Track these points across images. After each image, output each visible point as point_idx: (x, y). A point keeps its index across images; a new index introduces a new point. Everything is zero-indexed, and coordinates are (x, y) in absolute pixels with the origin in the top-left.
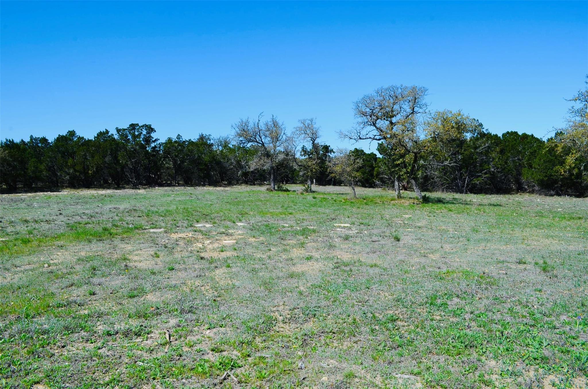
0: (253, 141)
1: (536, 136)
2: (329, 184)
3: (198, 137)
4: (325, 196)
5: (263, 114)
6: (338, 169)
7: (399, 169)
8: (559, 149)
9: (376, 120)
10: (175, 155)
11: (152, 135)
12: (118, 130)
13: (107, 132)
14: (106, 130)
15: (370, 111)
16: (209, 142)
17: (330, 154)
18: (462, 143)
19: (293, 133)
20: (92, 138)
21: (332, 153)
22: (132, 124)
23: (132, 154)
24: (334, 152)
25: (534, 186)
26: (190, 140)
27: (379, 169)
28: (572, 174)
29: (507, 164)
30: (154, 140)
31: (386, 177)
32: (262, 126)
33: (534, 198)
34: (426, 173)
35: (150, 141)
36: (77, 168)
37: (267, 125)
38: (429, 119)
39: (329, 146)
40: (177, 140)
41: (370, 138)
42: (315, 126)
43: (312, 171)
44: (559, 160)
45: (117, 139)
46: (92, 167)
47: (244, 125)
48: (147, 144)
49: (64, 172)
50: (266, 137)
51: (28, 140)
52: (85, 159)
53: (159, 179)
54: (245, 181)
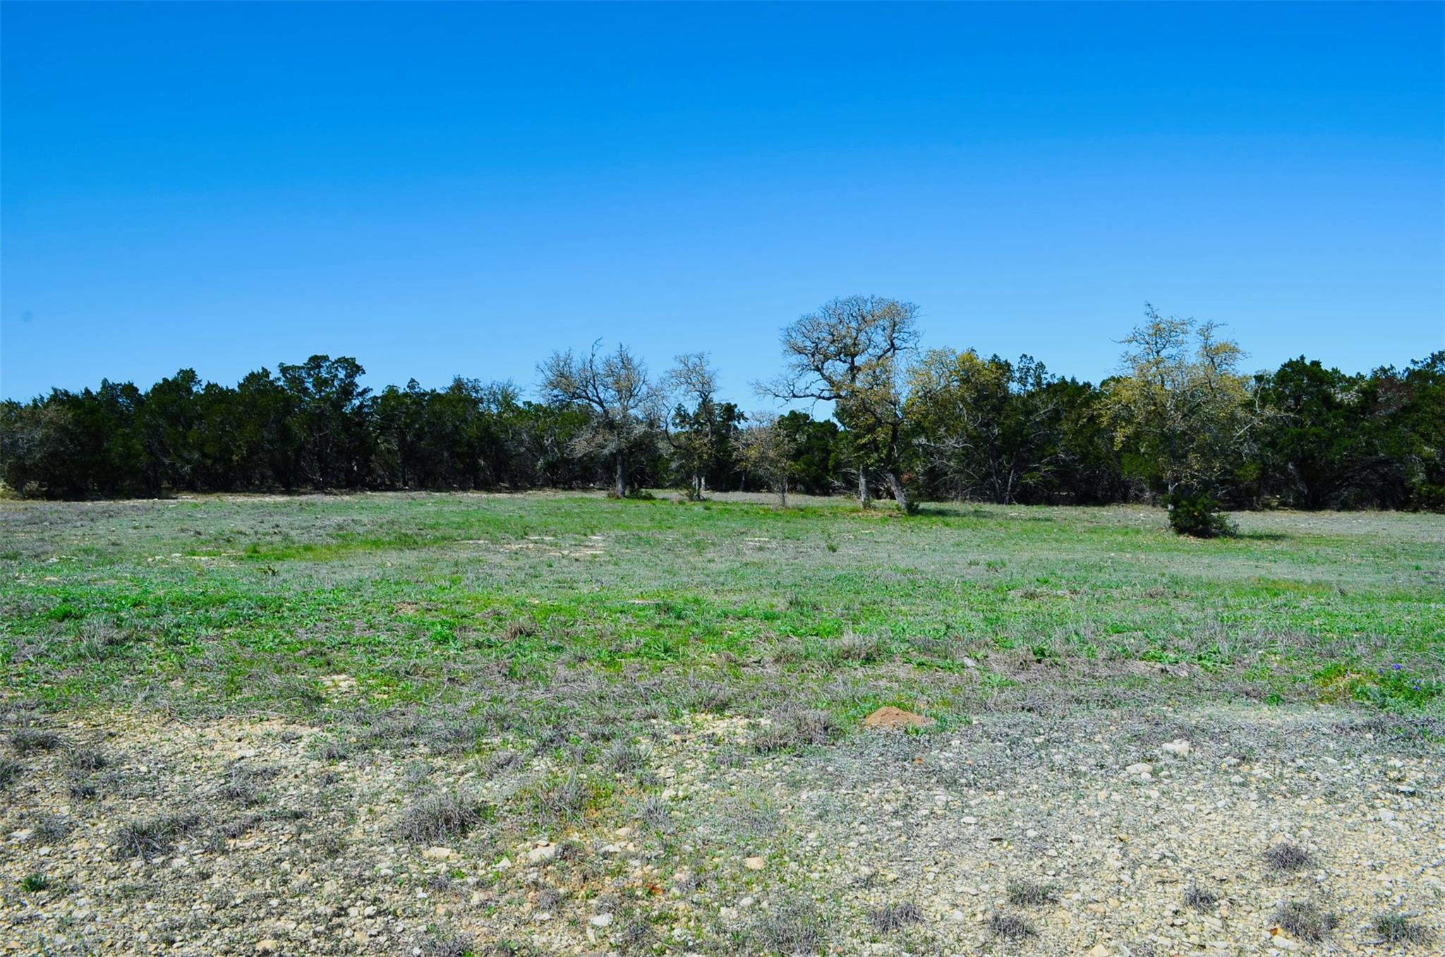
0: (580, 397)
2: (736, 489)
3: (450, 383)
4: (728, 507)
5: (600, 343)
6: (753, 453)
7: (866, 453)
9: (823, 363)
10: (405, 423)
11: (358, 380)
12: (284, 370)
13: (266, 373)
14: (263, 368)
15: (813, 345)
16: (474, 395)
17: (736, 423)
18: (1002, 401)
19: (662, 381)
20: (234, 386)
21: (742, 421)
22: (316, 356)
23: (316, 420)
24: (746, 419)
26: (433, 391)
27: (840, 455)
30: (360, 390)
32: (600, 367)
34: (932, 463)
35: (351, 393)
36: (209, 449)
37: (608, 363)
38: (914, 364)
39: (736, 406)
40: (408, 390)
41: (812, 395)
42: (707, 368)
43: (700, 457)
45: (283, 389)
46: (239, 447)
47: (562, 364)
48: (345, 400)
49: (180, 456)
50: (606, 387)
51: (99, 390)
52: (223, 430)
53: (368, 474)
54: (552, 480)
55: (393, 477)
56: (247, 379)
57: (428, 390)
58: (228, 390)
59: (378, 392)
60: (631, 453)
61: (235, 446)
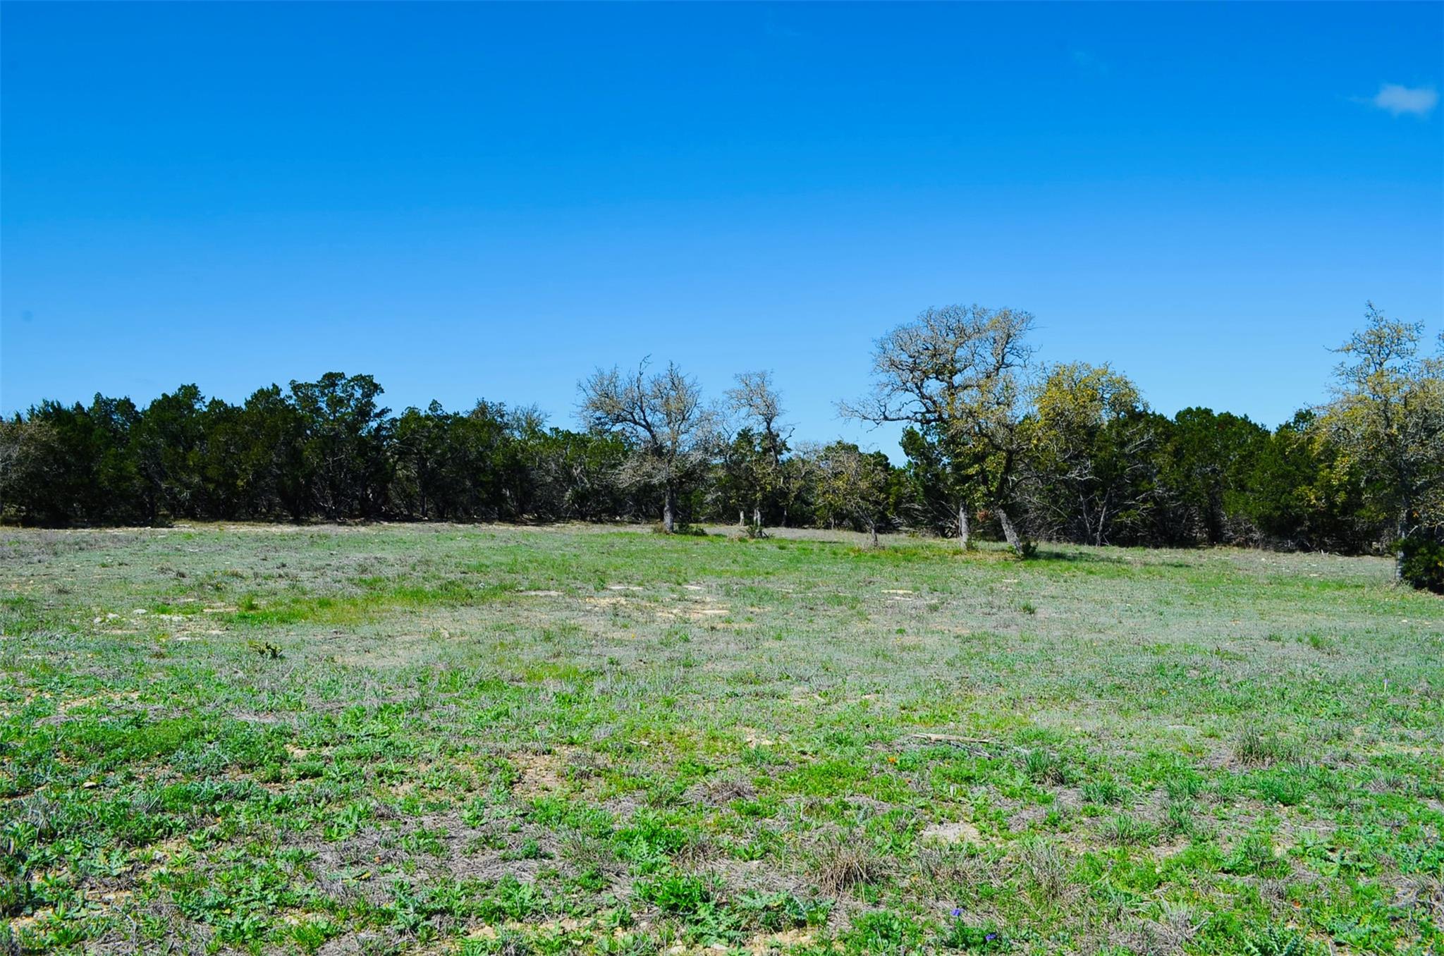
0: (625, 420)
1: (1254, 419)
2: (776, 524)
3: (473, 406)
5: (649, 360)
7: (971, 487)
8: (1317, 448)
9: (922, 380)
10: (426, 449)
11: (376, 399)
12: (296, 388)
13: (277, 390)
14: (274, 385)
15: (911, 360)
16: (499, 419)
18: (1092, 432)
20: (241, 403)
22: (331, 373)
23: (330, 443)
25: (1250, 530)
26: (456, 414)
27: (903, 490)
28: (1332, 505)
29: (1189, 481)
30: (377, 410)
31: (917, 507)
32: (647, 387)
33: (1252, 555)
35: (368, 415)
36: (211, 472)
37: (656, 383)
40: (429, 412)
41: (906, 418)
42: (770, 389)
43: (763, 489)
44: (1304, 472)
45: (294, 408)
46: (245, 470)
47: (606, 383)
48: (362, 422)
49: (179, 480)
50: (654, 410)
51: (91, 405)
52: (227, 451)
53: (384, 504)
54: (580, 513)
55: (410, 507)
56: (255, 396)
57: (451, 413)
58: (234, 408)
59: (397, 413)
60: (681, 483)
61: (240, 469)
